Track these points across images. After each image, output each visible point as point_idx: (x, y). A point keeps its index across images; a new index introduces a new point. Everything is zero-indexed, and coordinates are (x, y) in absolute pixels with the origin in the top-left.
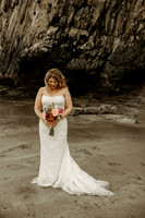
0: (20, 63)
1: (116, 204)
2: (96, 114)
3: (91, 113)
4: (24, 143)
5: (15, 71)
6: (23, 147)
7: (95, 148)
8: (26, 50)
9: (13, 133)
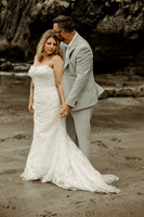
0: (30, 25)
1: (116, 201)
2: (134, 96)
3: (126, 96)
4: (22, 133)
5: (25, 36)
6: (19, 137)
7: (114, 140)
8: (39, 5)
9: (10, 120)
